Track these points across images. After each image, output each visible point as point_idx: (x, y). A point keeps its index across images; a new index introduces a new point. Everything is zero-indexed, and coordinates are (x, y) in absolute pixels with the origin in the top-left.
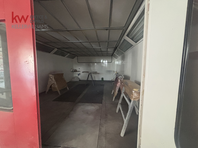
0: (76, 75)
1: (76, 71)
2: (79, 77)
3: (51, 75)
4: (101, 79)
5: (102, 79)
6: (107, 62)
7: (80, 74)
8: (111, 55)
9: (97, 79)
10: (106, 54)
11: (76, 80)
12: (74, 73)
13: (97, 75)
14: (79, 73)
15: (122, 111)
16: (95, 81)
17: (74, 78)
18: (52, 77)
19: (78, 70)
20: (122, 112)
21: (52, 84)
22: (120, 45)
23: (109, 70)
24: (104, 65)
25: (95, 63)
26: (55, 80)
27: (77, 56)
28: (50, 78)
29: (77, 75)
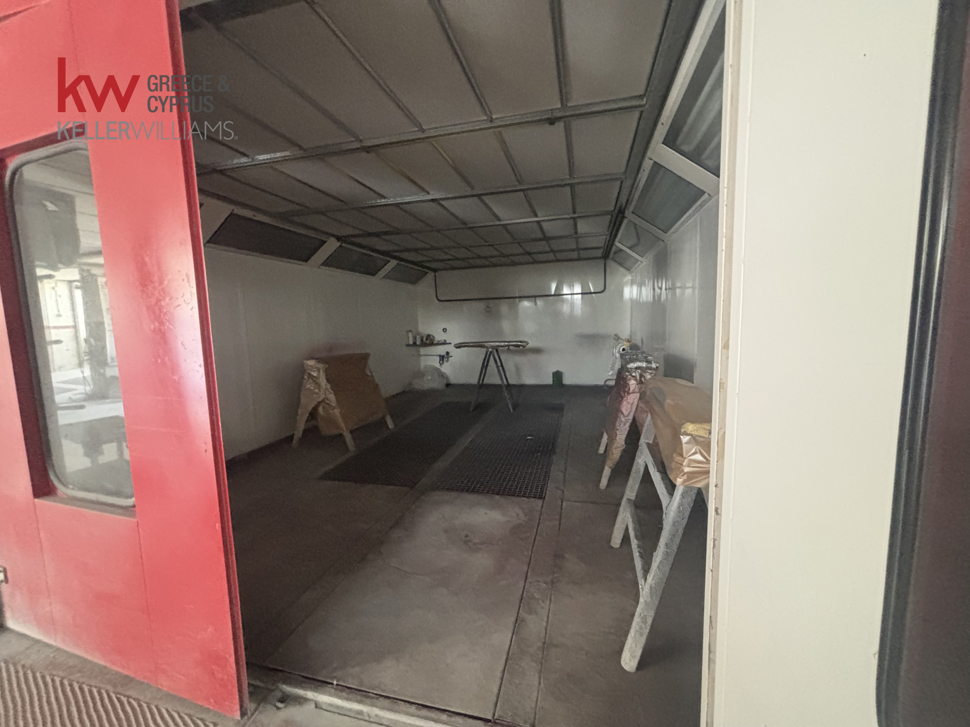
0: (429, 359)
1: (429, 341)
2: (446, 368)
3: (311, 363)
4: (549, 381)
5: (558, 376)
6: (578, 289)
7: (448, 353)
8: (599, 253)
9: (529, 380)
10: (573, 250)
11: (430, 383)
12: (423, 351)
13: (532, 357)
14: (444, 353)
15: (637, 537)
16: (522, 386)
17: (420, 374)
18: (319, 370)
19: (439, 336)
20: (634, 543)
21: (319, 403)
22: (636, 196)
23: (589, 330)
24: (566, 308)
25: (521, 298)
26: (329, 386)
27: (435, 271)
28: (310, 376)
29: (435, 362)
